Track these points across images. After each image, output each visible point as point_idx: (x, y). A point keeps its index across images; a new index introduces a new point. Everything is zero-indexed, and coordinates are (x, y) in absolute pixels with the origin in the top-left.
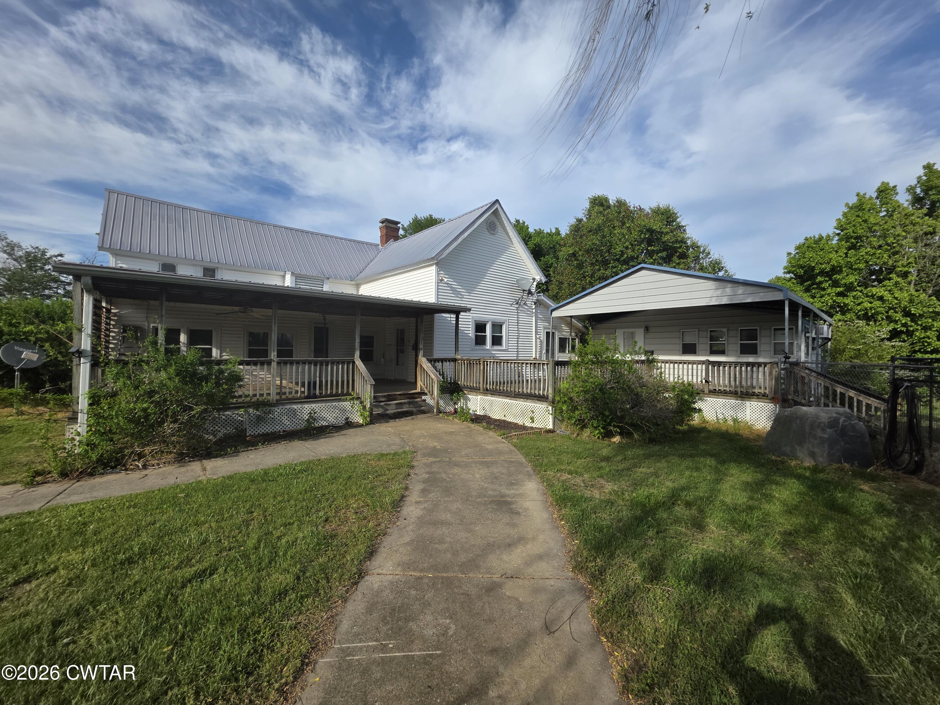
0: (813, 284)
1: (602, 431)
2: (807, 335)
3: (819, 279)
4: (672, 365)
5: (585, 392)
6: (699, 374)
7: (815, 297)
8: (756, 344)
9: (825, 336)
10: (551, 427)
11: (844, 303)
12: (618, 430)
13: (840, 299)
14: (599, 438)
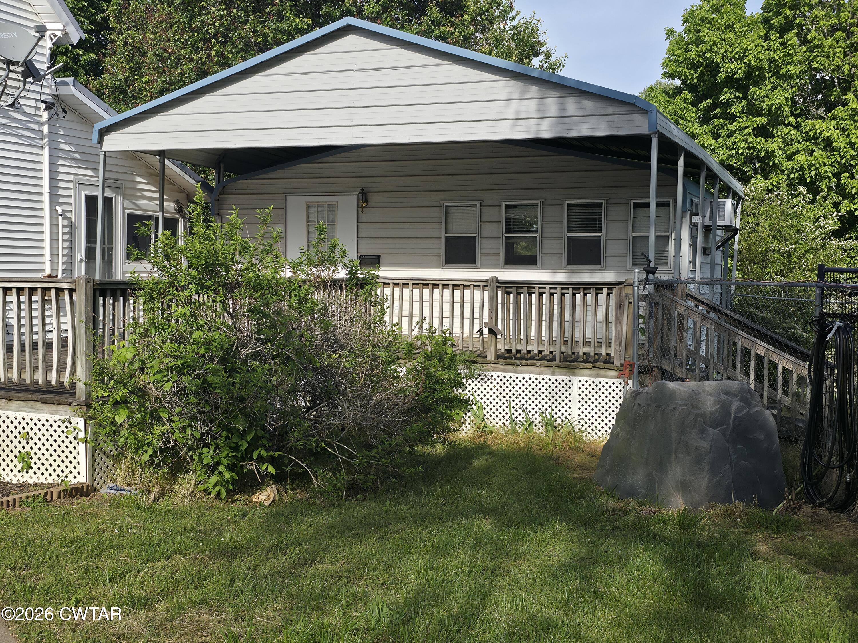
0: (714, 106)
1: (227, 475)
2: (695, 219)
3: (726, 95)
4: (416, 292)
5: (181, 371)
6: (477, 314)
7: (719, 136)
8: (599, 239)
9: (726, 222)
10: (82, 478)
11: (767, 151)
12: (271, 469)
13: (760, 143)
14: (218, 495)
